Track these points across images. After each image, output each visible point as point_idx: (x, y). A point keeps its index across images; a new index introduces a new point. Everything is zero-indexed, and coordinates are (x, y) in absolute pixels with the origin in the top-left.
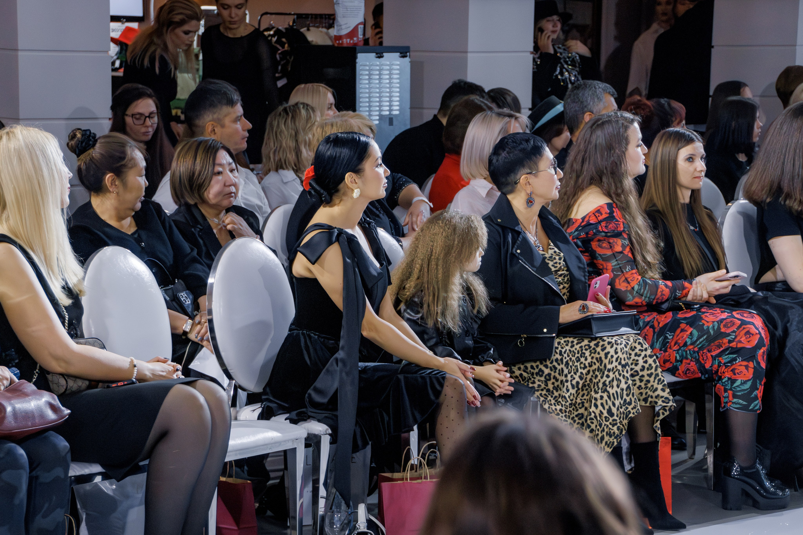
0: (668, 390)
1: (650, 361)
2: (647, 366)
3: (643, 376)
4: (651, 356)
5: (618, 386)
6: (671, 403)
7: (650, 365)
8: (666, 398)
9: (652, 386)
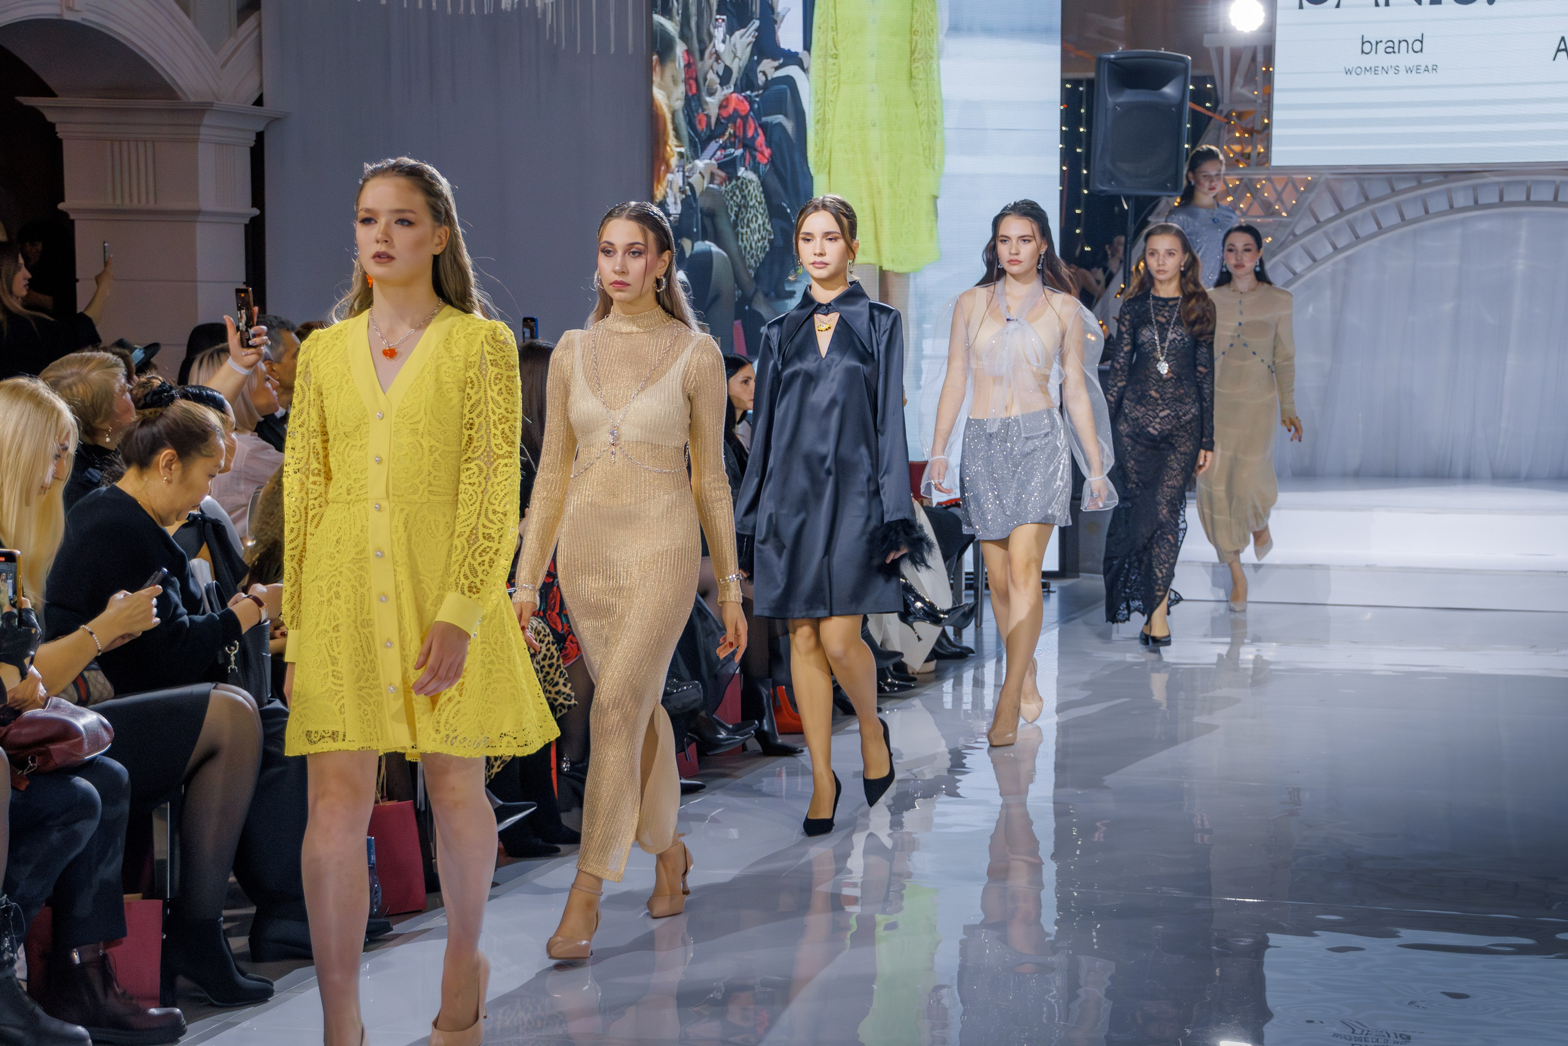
0: (569, 685)
1: (553, 648)
3: (543, 667)
6: (573, 702)
7: (552, 653)
8: (569, 695)
9: (552, 679)
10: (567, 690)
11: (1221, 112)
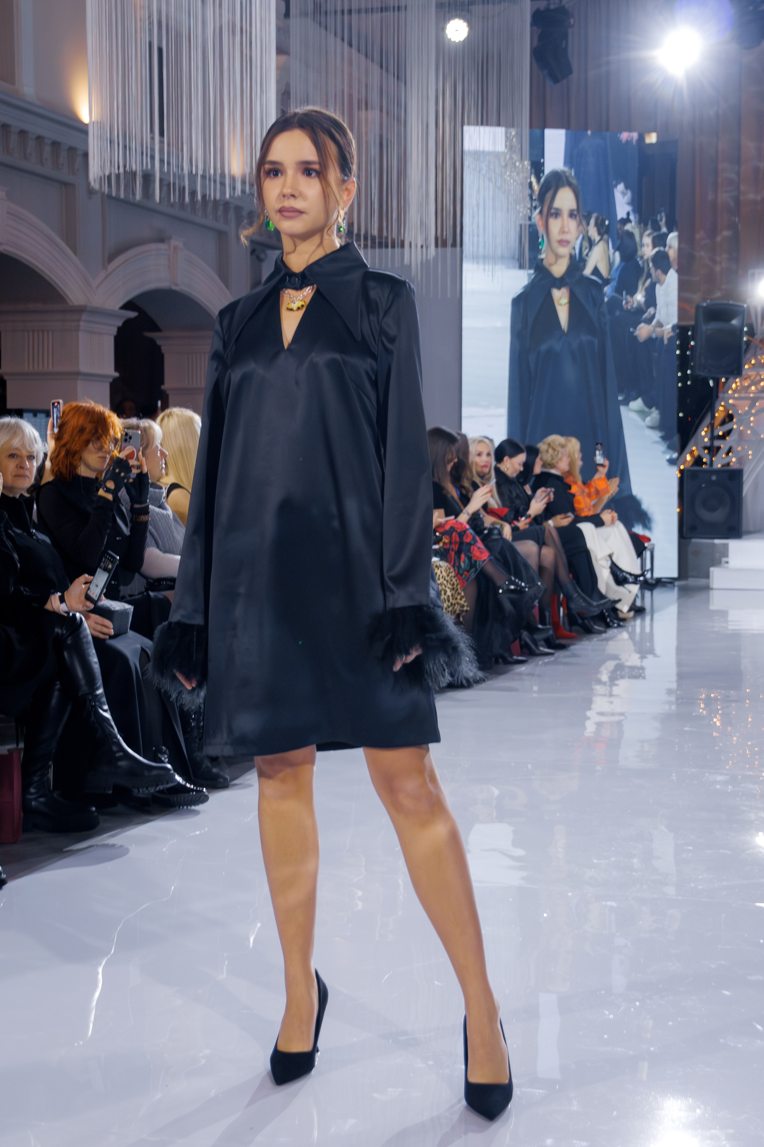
1: (454, 580)
2: (452, 583)
4: (454, 577)
5: (445, 594)
10: (462, 602)
11: (757, 339)
